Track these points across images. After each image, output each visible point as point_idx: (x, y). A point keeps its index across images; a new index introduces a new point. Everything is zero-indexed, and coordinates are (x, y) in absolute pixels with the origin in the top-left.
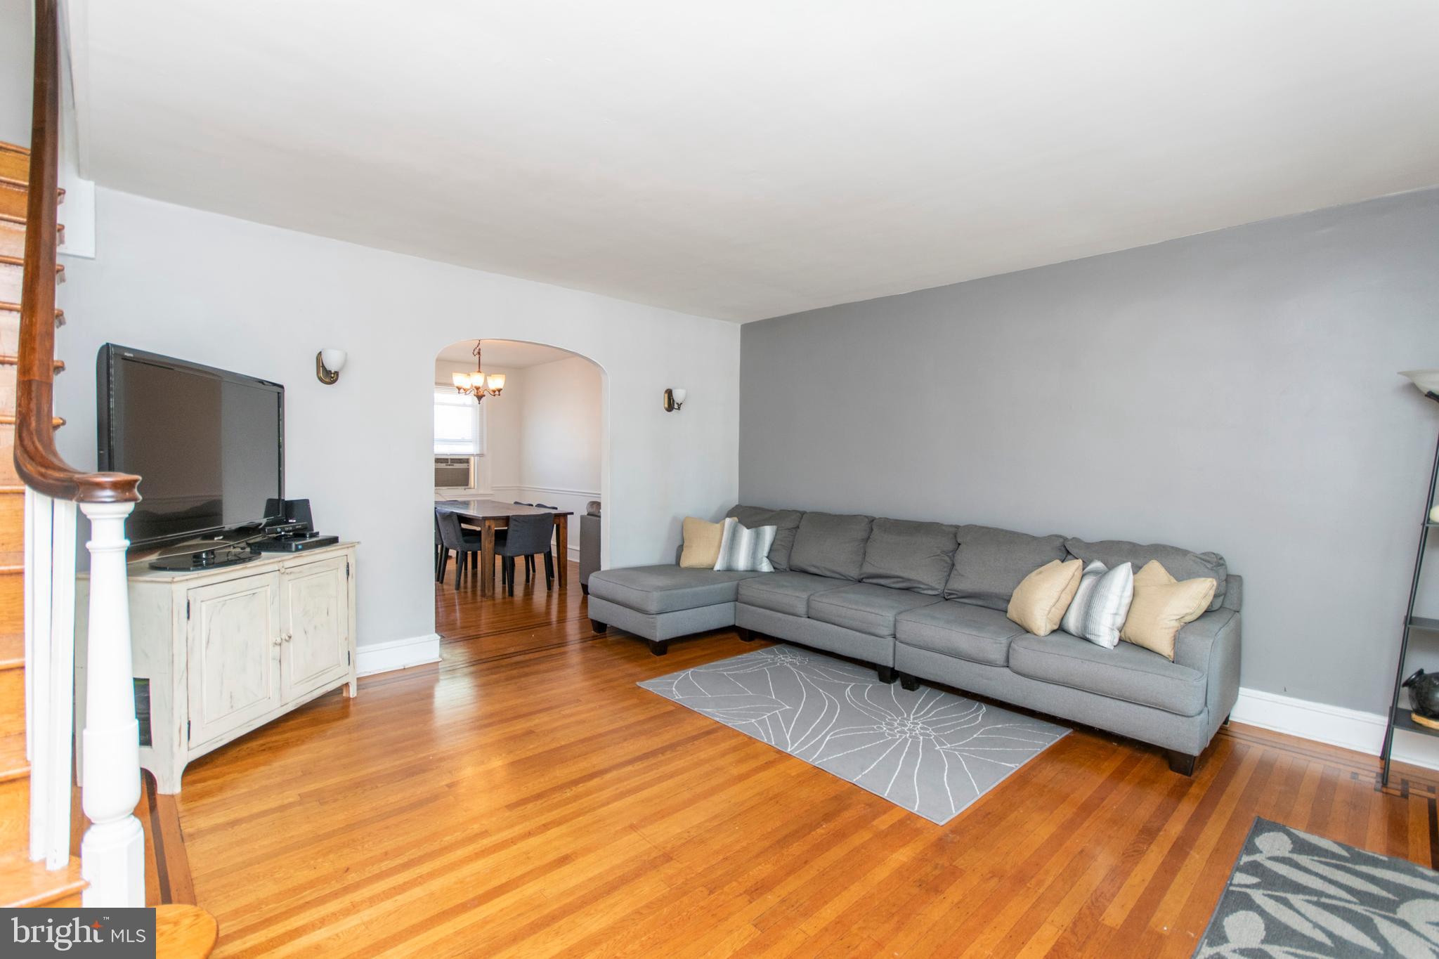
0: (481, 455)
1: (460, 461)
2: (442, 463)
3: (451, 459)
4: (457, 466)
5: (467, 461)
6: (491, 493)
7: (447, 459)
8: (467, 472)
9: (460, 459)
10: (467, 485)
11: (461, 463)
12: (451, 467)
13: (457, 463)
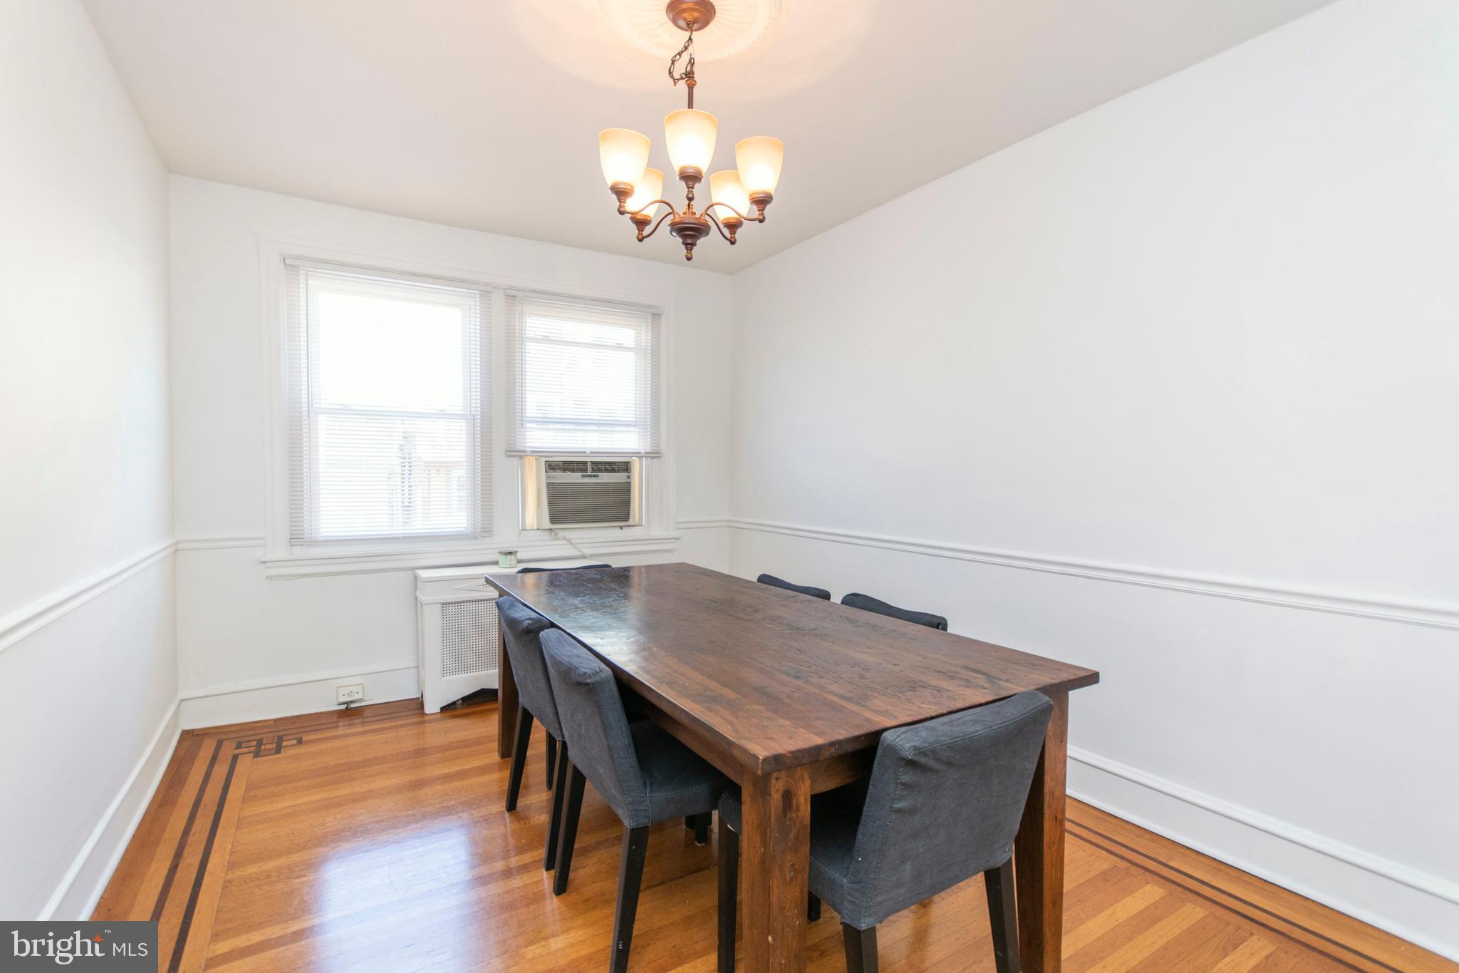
0: (654, 455)
1: (611, 467)
2: (573, 471)
3: (593, 463)
4: (605, 478)
5: (625, 467)
6: (674, 534)
7: (585, 463)
8: (625, 490)
9: (610, 464)
10: (626, 518)
11: (613, 471)
12: (593, 480)
13: (607, 471)
